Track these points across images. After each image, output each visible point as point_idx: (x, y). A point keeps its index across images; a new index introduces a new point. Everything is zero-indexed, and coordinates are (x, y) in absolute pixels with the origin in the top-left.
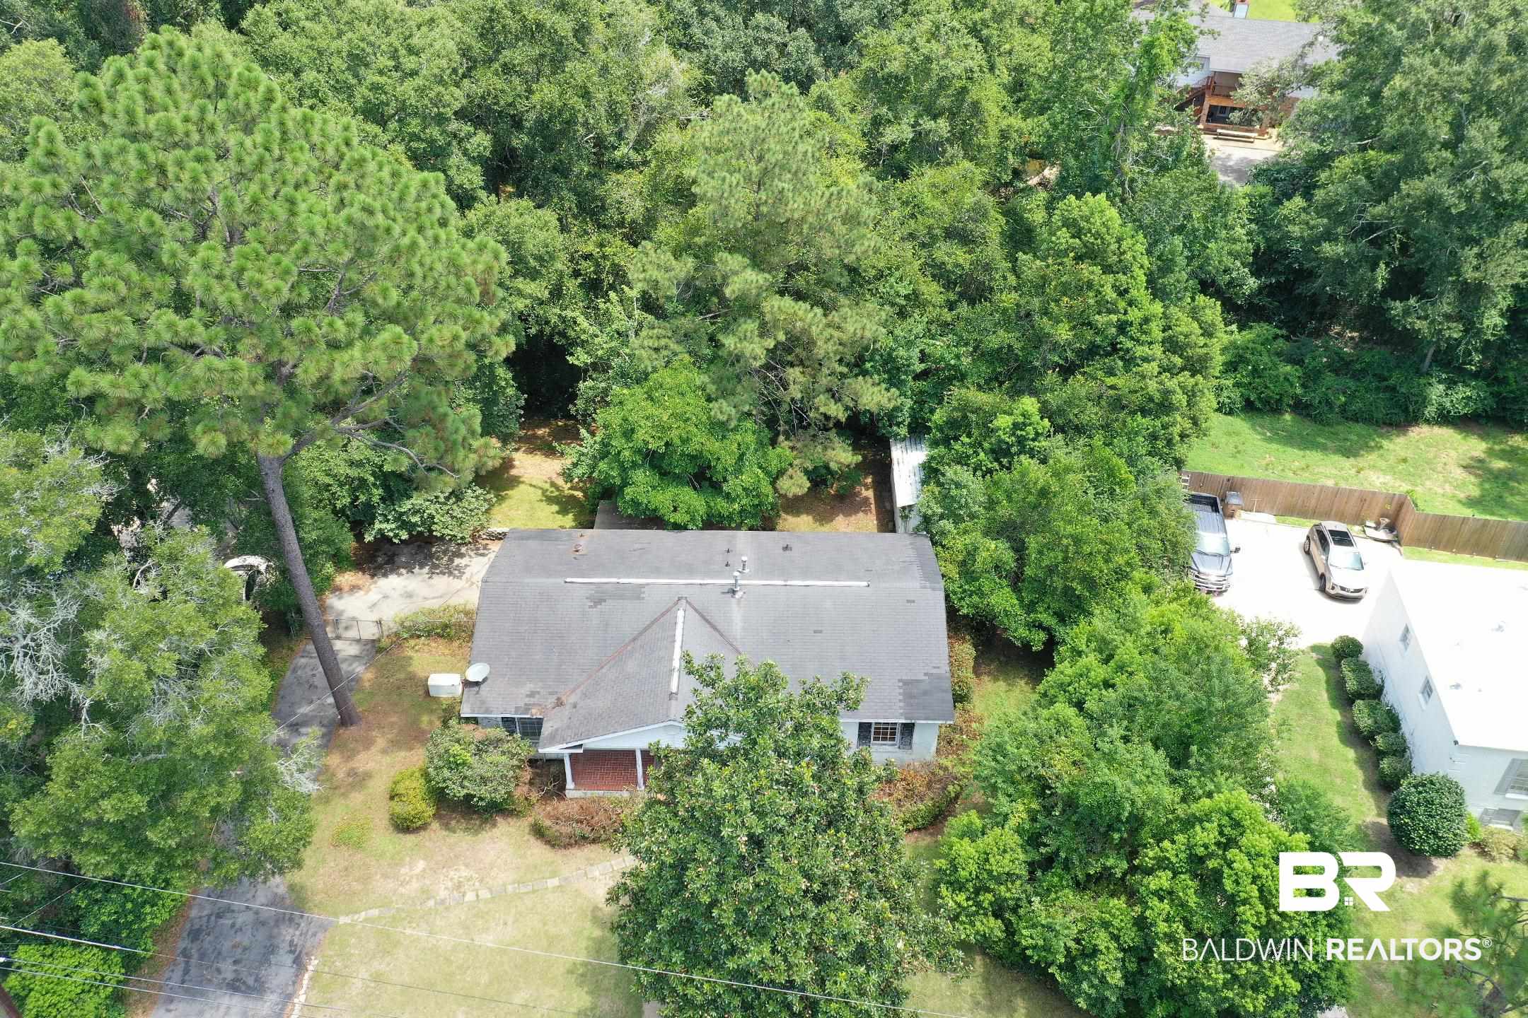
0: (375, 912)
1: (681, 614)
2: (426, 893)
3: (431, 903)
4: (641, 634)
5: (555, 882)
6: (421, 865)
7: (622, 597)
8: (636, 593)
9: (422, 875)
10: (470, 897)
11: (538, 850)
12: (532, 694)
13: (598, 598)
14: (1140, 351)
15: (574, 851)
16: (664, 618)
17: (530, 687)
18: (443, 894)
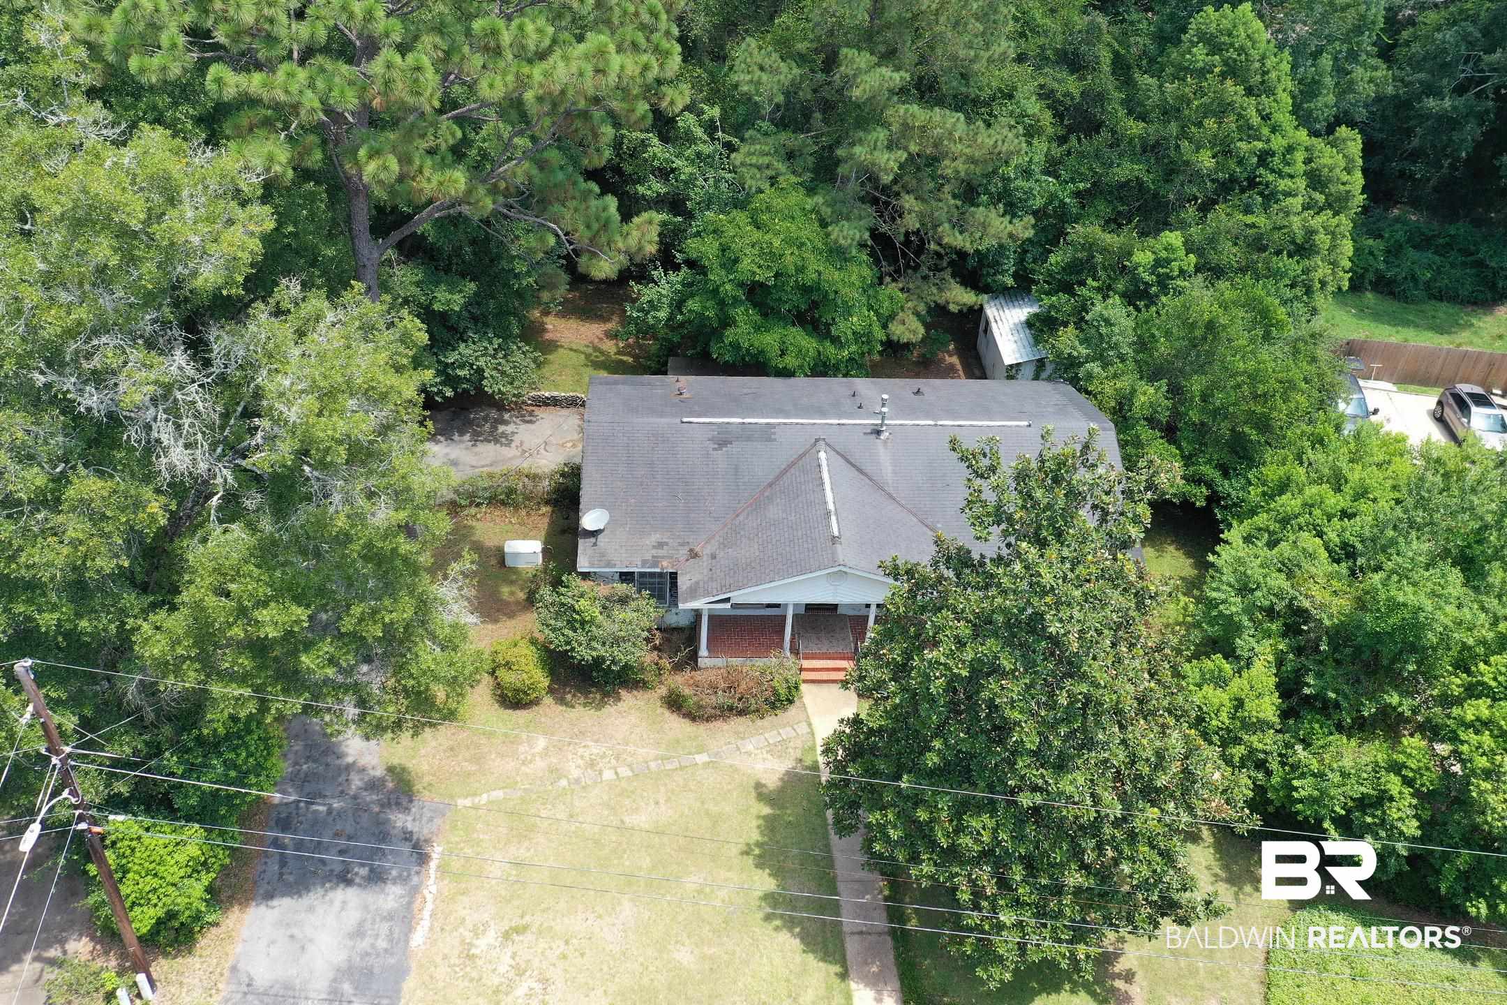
1: (822, 455)
2: (556, 773)
3: (564, 782)
4: (778, 478)
5: (702, 758)
6: (541, 743)
7: (749, 439)
8: (767, 434)
9: (545, 753)
10: (608, 775)
11: (677, 725)
13: (723, 439)
14: (1283, 184)
15: (718, 724)
16: (803, 462)
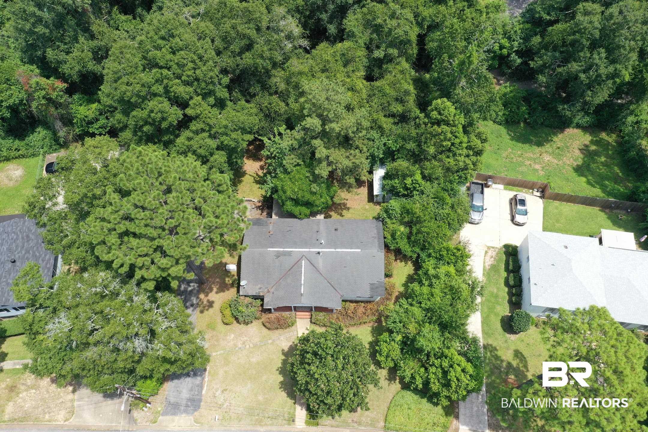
0: (222, 352)
1: (303, 262)
2: (235, 345)
3: (237, 349)
4: (292, 268)
5: (270, 341)
6: (233, 336)
7: (285, 255)
8: (289, 254)
10: (247, 346)
11: (265, 330)
12: (260, 288)
13: (278, 255)
15: (275, 331)
16: (298, 263)
17: (259, 286)
18: (240, 346)
